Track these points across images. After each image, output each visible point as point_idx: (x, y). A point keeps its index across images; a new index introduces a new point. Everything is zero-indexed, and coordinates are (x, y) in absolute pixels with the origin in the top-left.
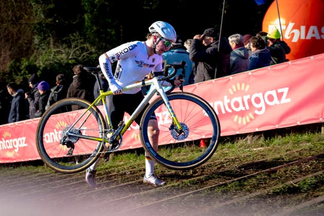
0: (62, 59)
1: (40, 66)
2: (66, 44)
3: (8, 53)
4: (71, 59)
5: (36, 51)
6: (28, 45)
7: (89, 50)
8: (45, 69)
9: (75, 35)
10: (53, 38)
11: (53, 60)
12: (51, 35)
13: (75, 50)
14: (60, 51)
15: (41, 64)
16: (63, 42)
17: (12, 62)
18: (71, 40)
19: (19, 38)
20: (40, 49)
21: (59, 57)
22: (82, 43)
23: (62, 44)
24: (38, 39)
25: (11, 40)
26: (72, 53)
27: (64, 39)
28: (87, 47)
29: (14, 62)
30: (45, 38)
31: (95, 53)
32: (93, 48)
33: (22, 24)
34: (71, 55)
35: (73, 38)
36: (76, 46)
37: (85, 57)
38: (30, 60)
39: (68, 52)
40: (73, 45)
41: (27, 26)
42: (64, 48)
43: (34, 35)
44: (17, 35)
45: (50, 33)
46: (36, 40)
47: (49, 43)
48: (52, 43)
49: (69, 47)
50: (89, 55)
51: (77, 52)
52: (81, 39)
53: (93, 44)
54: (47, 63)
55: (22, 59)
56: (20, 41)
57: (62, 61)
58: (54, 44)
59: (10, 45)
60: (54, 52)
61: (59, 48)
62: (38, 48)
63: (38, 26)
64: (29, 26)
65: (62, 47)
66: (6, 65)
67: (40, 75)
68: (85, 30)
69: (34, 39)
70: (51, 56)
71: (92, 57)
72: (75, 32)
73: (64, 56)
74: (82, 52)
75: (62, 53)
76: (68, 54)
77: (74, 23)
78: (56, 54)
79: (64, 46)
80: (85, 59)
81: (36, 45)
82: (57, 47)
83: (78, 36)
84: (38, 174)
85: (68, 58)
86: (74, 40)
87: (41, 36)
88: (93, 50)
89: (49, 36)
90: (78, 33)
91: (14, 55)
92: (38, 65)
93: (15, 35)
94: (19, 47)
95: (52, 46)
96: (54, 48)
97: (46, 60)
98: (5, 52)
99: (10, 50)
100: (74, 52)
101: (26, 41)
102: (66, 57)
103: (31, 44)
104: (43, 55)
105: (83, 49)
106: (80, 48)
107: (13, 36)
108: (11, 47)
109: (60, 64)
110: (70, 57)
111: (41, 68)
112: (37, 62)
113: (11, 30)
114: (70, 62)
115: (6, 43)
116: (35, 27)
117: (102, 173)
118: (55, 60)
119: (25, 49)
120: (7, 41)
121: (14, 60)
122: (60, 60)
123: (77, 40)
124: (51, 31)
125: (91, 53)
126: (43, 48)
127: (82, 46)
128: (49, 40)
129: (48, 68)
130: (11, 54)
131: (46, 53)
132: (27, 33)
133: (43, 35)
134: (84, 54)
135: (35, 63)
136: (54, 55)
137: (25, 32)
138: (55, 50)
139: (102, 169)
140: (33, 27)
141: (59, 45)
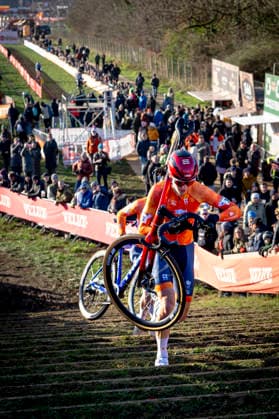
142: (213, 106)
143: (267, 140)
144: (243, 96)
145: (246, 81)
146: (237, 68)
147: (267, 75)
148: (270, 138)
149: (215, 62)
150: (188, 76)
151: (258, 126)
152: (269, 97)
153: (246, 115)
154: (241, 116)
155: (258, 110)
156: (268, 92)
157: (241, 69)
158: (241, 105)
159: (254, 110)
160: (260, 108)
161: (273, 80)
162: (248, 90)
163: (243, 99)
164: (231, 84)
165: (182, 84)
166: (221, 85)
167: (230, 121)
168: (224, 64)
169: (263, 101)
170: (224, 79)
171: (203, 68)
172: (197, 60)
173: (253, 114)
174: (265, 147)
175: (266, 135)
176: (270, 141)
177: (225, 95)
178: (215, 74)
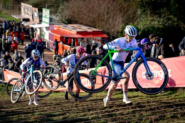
0: (155, 24)
1: (141, 28)
2: (158, 15)
3: (121, 19)
4: (161, 25)
5: (139, 18)
6: (134, 15)
7: (172, 20)
8: (144, 30)
9: (164, 9)
10: (150, 11)
11: (149, 25)
12: (148, 9)
13: (163, 19)
14: (153, 19)
15: (142, 27)
16: (156, 14)
17: (123, 25)
18: (161, 12)
19: (128, 10)
20: (141, 18)
21: (153, 23)
22: (168, 15)
23: (155, 15)
24: (140, 11)
25: (123, 11)
26: (161, 21)
27: (157, 12)
28: (171, 17)
29: (124, 25)
30: (145, 11)
31: (176, 22)
32: (175, 18)
33: (131, 1)
34: (161, 22)
35: (163, 11)
36: (164, 17)
37: (170, 24)
38: (135, 24)
39: (159, 20)
40: (163, 16)
41: (134, 2)
42: (157, 18)
43: (138, 9)
44: (127, 8)
45: (148, 7)
46: (139, 11)
47: (147, 14)
48: (149, 14)
49: (160, 17)
50: (172, 23)
51: (165, 21)
52: (168, 12)
53: (175, 16)
54: (146, 26)
55: (130, 23)
56: (129, 12)
57: (155, 26)
58: (150, 15)
59: (122, 14)
60: (150, 20)
61: (153, 18)
62: (140, 17)
63: (141, 3)
64: (135, 3)
65: (155, 17)
66: (119, 27)
67: (141, 34)
68: (171, 6)
69: (138, 11)
70: (148, 22)
71: (174, 24)
72: (164, 8)
73: (156, 23)
74: (168, 21)
75: (155, 21)
76: (159, 22)
77: (164, 2)
78: (151, 22)
79: (157, 16)
80: (169, 25)
81: (139, 15)
82: (152, 16)
83: (166, 11)
84: (139, 98)
85: (159, 24)
86: (163, 13)
87: (142, 9)
88: (176, 20)
89: (147, 9)
90: (166, 9)
91: (125, 21)
92: (139, 27)
93: (126, 8)
94: (128, 16)
95: (149, 16)
96: (150, 17)
97: (144, 25)
98: (119, 18)
99: (122, 17)
100: (163, 21)
101: (132, 12)
102: (157, 23)
103: (135, 14)
104: (143, 21)
105: (169, 19)
106: (167, 18)
107: (124, 9)
108: (123, 15)
109: (153, 28)
110: (160, 24)
111: (141, 30)
112: (139, 26)
113: (124, 4)
114: (160, 26)
115: (120, 13)
116: (139, 3)
117: (182, 100)
118: (151, 25)
119: (131, 17)
120: (121, 11)
121: (124, 24)
122: (154, 25)
123: (165, 13)
124: (149, 6)
125: (174, 22)
126: (143, 17)
127: (168, 17)
128: (147, 12)
129: (146, 30)
130: (123, 20)
131: (145, 20)
132: (133, 7)
133: (143, 9)
134: (169, 22)
135: (138, 27)
136: (150, 22)
137: (132, 6)
138: (151, 19)
139: (181, 97)
140: (137, 3)
141: (153, 15)
142: (22, 21)
143: (44, 33)
144: (34, 16)
145: (35, 11)
146: (31, 6)
147: (43, 9)
148: (45, 33)
149: (22, 4)
150: (11, 10)
151: (40, 28)
152: (44, 17)
153: (35, 24)
154: (33, 24)
155: (40, 22)
156: (44, 15)
157: (33, 7)
158: (33, 20)
159: (39, 22)
160: (41, 21)
161: (46, 11)
162: (36, 15)
163: (34, 18)
164: (29, 12)
165: (8, 13)
166: (25, 13)
167: (29, 27)
168: (26, 5)
169: (42, 19)
170: (26, 10)
171: (17, 6)
172: (14, 4)
173: (38, 24)
174: (43, 36)
175: (43, 31)
176: (45, 34)
177: (27, 17)
178: (22, 8)
